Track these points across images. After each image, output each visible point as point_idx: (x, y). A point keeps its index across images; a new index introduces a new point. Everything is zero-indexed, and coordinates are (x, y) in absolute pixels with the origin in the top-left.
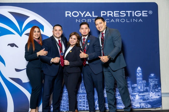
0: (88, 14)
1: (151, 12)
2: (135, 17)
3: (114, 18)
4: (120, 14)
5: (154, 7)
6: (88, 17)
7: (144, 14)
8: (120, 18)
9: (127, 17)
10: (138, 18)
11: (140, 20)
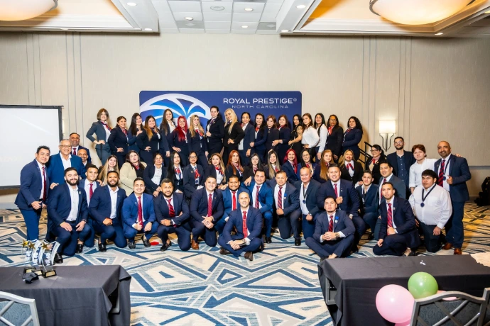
0: (242, 101)
1: (295, 100)
2: (282, 104)
3: (264, 105)
4: (269, 101)
5: (297, 96)
6: (242, 104)
7: (289, 101)
8: (269, 105)
9: (275, 104)
10: (285, 105)
11: (286, 107)
